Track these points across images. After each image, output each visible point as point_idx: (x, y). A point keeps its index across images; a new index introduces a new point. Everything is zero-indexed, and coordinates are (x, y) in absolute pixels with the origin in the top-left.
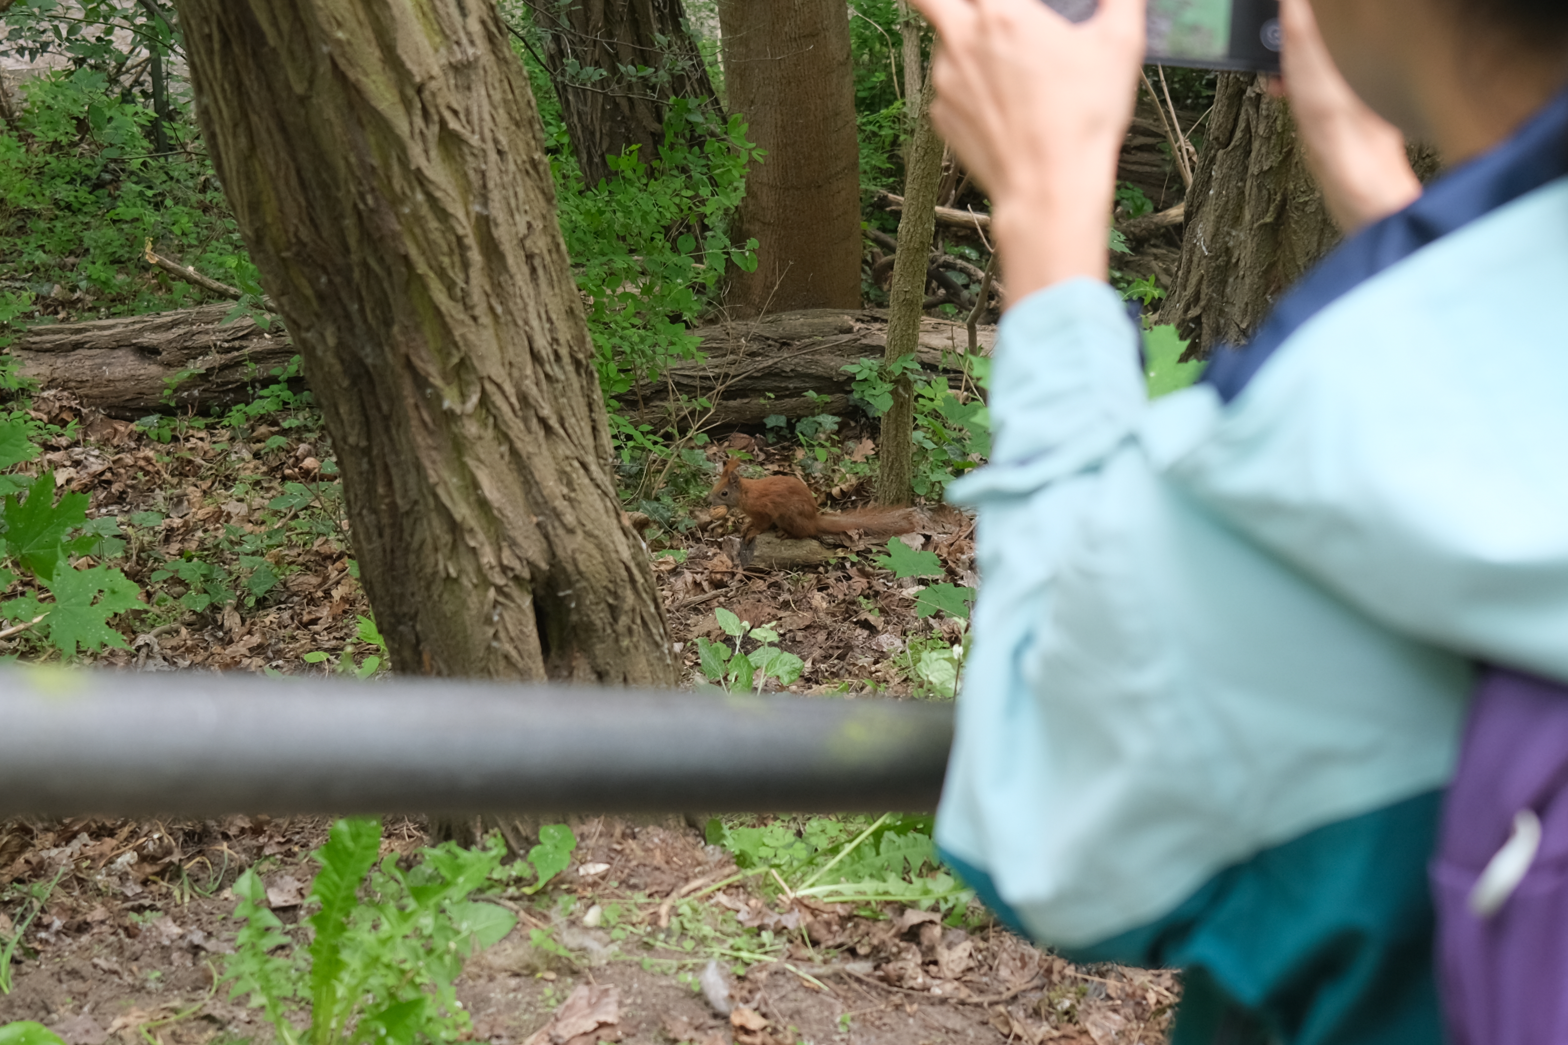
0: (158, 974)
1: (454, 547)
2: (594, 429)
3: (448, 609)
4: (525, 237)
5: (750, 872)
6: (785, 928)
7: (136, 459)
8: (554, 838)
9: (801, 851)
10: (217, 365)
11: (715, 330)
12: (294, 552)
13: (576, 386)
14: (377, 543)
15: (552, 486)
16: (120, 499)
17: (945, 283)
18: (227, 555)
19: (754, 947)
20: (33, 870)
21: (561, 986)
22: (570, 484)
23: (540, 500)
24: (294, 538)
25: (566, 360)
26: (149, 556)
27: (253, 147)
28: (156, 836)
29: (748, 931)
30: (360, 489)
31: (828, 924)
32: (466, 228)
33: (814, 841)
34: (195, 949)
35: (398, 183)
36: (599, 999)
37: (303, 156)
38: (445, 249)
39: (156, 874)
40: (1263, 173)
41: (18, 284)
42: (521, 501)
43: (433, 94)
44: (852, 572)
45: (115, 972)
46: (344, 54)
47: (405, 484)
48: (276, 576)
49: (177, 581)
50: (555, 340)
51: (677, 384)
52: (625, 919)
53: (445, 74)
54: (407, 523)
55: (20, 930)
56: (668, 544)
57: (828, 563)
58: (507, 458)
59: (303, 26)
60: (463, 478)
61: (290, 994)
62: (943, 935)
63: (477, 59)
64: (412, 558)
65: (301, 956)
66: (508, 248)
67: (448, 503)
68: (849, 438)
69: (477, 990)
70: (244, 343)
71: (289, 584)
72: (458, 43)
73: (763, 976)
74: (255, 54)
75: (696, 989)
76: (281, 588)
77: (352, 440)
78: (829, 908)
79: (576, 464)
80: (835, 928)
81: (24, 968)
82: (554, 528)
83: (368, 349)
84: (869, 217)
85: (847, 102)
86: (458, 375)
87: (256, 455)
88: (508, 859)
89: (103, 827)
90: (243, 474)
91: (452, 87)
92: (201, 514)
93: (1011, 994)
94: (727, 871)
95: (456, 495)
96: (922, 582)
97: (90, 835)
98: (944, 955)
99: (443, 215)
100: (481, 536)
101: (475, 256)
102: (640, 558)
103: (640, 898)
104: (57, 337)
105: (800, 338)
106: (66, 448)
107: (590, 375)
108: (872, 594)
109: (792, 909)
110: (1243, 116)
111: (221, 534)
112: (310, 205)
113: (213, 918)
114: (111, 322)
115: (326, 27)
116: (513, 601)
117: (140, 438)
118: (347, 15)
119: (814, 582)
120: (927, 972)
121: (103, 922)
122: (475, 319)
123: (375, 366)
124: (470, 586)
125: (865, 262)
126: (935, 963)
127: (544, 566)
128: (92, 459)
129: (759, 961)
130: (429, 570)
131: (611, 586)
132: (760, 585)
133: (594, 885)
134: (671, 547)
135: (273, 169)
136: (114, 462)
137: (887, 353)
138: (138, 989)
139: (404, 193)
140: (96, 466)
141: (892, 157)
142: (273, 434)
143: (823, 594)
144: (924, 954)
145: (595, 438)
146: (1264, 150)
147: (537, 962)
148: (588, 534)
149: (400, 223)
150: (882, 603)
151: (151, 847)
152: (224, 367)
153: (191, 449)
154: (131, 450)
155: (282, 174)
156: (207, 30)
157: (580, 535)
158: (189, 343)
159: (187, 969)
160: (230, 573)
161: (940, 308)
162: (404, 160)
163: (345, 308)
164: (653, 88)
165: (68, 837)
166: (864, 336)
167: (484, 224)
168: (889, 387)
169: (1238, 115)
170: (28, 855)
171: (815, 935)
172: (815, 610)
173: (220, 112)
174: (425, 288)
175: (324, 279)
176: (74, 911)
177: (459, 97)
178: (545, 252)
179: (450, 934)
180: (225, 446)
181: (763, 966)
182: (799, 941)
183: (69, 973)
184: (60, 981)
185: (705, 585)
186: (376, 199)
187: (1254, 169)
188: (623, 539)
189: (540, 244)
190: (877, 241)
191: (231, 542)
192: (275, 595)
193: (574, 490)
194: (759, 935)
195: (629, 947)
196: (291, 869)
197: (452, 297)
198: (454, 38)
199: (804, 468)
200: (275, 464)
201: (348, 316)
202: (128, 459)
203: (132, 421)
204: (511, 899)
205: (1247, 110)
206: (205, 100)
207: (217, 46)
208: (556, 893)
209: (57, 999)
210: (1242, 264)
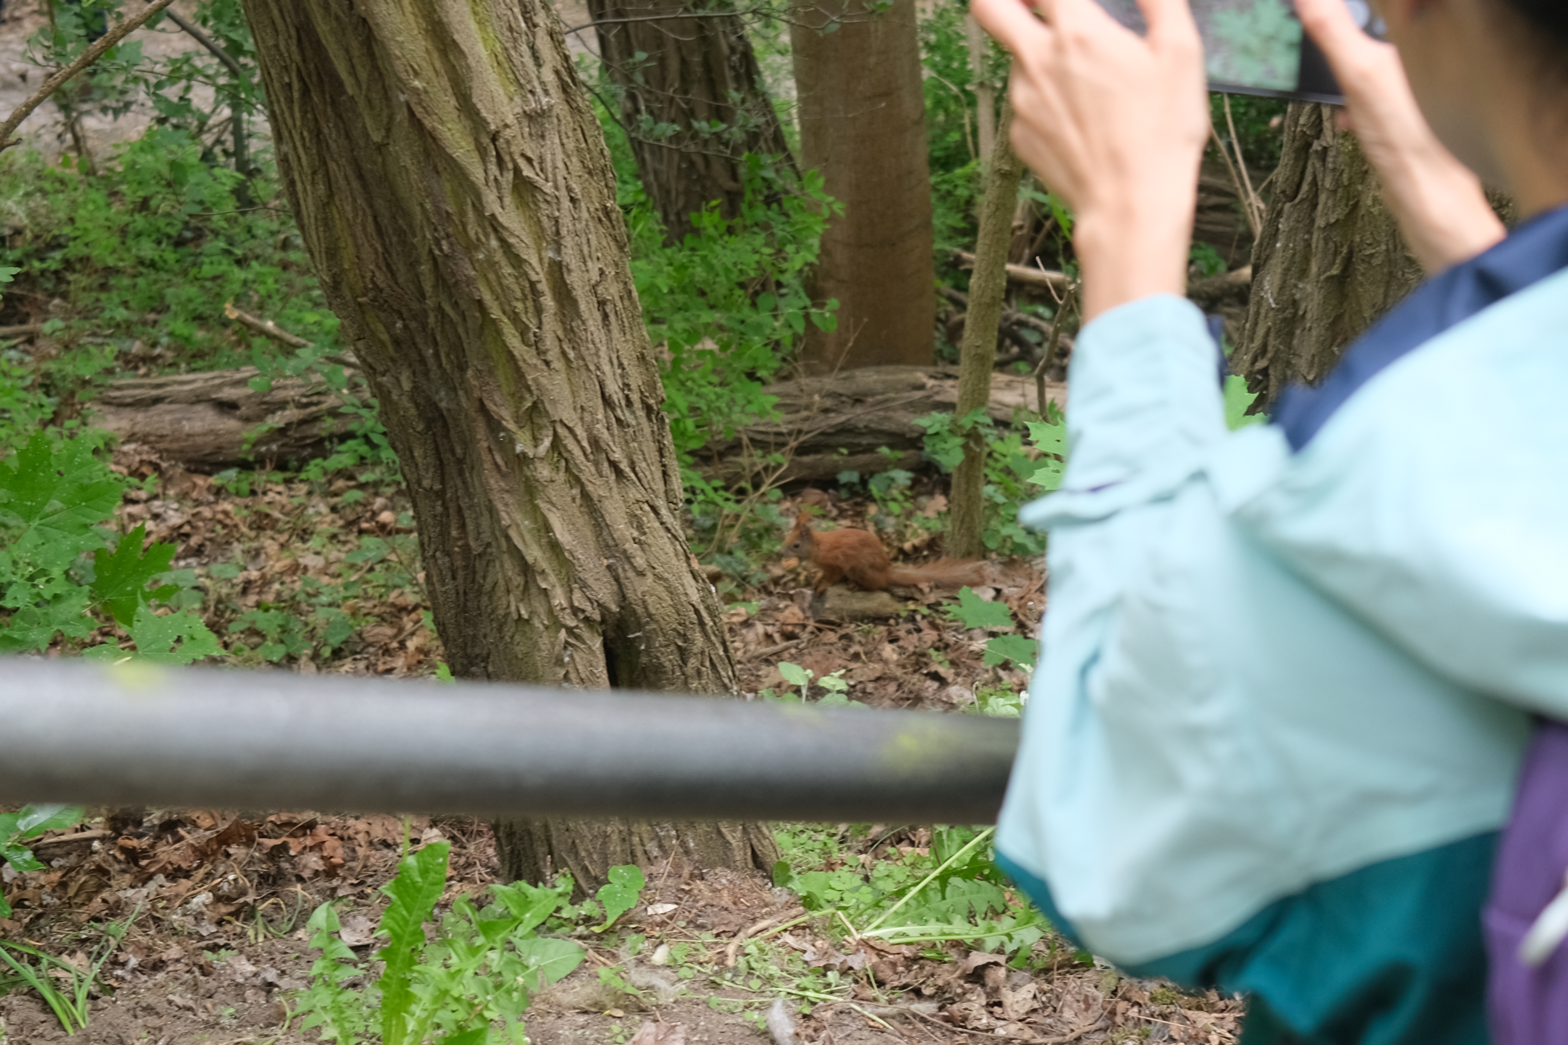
0: (232, 1010)
1: (526, 589)
2: (665, 474)
3: (520, 650)
4: (598, 284)
5: (816, 914)
6: (851, 968)
7: (215, 513)
8: (623, 877)
9: (866, 895)
10: (295, 419)
11: (789, 387)
12: (370, 604)
13: (647, 431)
14: (450, 585)
15: (623, 529)
16: (198, 552)
17: (1018, 341)
18: (304, 607)
19: (820, 987)
20: (109, 909)
21: (628, 1023)
22: (640, 527)
23: (611, 543)
24: (370, 591)
25: (638, 405)
26: (227, 608)
27: (331, 195)
28: (231, 877)
29: (814, 971)
30: (434, 532)
31: (894, 965)
32: (539, 275)
33: (881, 885)
34: (269, 986)
35: (473, 230)
36: (666, 1035)
37: (380, 203)
38: (519, 294)
39: (230, 914)
40: (1329, 226)
41: (99, 340)
42: (592, 544)
43: (508, 142)
44: (923, 624)
45: (189, 1009)
46: (420, 103)
47: (478, 526)
48: (351, 627)
49: (253, 631)
50: (627, 385)
51: (752, 440)
52: (692, 958)
53: (520, 123)
54: (479, 565)
55: (96, 968)
56: (740, 597)
57: (898, 616)
58: (578, 501)
59: (381, 74)
60: (536, 521)
61: (361, 1030)
62: (1008, 977)
63: (551, 108)
64: (485, 600)
65: (373, 994)
66: (580, 293)
67: (520, 546)
68: (920, 494)
69: (545, 1027)
70: (322, 398)
71: (365, 635)
72: (532, 92)
73: (829, 1014)
74: (333, 103)
75: (762, 1027)
76: (357, 639)
77: (426, 483)
78: (895, 949)
79: (646, 507)
80: (900, 969)
81: (100, 1003)
82: (625, 570)
83: (443, 394)
84: (943, 276)
85: (920, 161)
86: (531, 419)
87: (334, 509)
88: (578, 896)
89: (179, 869)
90: (320, 528)
91: (526, 135)
92: (279, 566)
93: (1074, 1035)
94: (794, 912)
95: (528, 537)
96: (993, 634)
97: (167, 877)
98: (1008, 997)
99: (517, 261)
100: (552, 578)
101: (548, 302)
102: (709, 602)
103: (708, 937)
104: (136, 392)
105: (873, 394)
106: (147, 501)
107: (662, 420)
108: (943, 646)
109: (858, 950)
110: (1309, 170)
111: (298, 586)
112: (386, 251)
113: (287, 957)
114: (191, 377)
115: (404, 76)
116: (584, 643)
117: (219, 492)
118: (424, 64)
119: (885, 634)
120: (991, 1013)
121: (178, 961)
122: (547, 363)
123: (449, 410)
124: (541, 627)
125: (939, 320)
126: (1000, 1004)
127: (614, 608)
128: (171, 513)
129: (825, 1000)
130: (501, 612)
131: (680, 628)
132: (831, 637)
133: (662, 924)
134: (744, 600)
135: (350, 216)
136: (194, 515)
137: (958, 408)
138: (212, 1025)
139: (478, 239)
140: (175, 519)
141: (967, 217)
142: (350, 488)
143: (894, 646)
144: (988, 995)
145: (665, 483)
146: (1330, 203)
147: (606, 1000)
148: (658, 577)
149: (474, 269)
150: (952, 655)
151: (226, 887)
152: (303, 422)
153: (269, 503)
154: (209, 504)
155: (359, 221)
156: (287, 80)
157: (650, 578)
158: (267, 399)
159: (260, 1006)
160: (306, 624)
161: (1013, 366)
162: (479, 207)
163: (420, 354)
164: (726, 144)
165: (145, 878)
166: (937, 393)
167: (557, 270)
168: (959, 441)
169: (1304, 168)
170: (105, 894)
171: (881, 975)
172: (886, 662)
173: (299, 159)
174: (499, 333)
175: (399, 325)
176: (150, 949)
177: (533, 145)
178: (617, 298)
179: (518, 968)
180: (302, 500)
181: (829, 1006)
182: (864, 981)
183: (144, 1009)
184: (136, 1017)
185: (777, 637)
186: (451, 245)
187: (1320, 222)
188: (693, 582)
189: (612, 290)
190: (951, 299)
191: (309, 595)
192: (351, 647)
193: (645, 534)
194: (825, 975)
195: (696, 986)
196: (364, 910)
197: (525, 342)
198: (529, 87)
199: (876, 523)
200: (352, 517)
201: (423, 361)
202: (207, 512)
203: (209, 474)
204: (580, 937)
205: (1313, 163)
206: (285, 148)
207: (296, 95)
208: (624, 932)
209: (132, 1034)
210: (1309, 316)
